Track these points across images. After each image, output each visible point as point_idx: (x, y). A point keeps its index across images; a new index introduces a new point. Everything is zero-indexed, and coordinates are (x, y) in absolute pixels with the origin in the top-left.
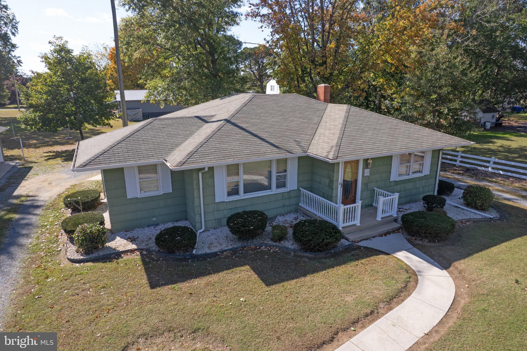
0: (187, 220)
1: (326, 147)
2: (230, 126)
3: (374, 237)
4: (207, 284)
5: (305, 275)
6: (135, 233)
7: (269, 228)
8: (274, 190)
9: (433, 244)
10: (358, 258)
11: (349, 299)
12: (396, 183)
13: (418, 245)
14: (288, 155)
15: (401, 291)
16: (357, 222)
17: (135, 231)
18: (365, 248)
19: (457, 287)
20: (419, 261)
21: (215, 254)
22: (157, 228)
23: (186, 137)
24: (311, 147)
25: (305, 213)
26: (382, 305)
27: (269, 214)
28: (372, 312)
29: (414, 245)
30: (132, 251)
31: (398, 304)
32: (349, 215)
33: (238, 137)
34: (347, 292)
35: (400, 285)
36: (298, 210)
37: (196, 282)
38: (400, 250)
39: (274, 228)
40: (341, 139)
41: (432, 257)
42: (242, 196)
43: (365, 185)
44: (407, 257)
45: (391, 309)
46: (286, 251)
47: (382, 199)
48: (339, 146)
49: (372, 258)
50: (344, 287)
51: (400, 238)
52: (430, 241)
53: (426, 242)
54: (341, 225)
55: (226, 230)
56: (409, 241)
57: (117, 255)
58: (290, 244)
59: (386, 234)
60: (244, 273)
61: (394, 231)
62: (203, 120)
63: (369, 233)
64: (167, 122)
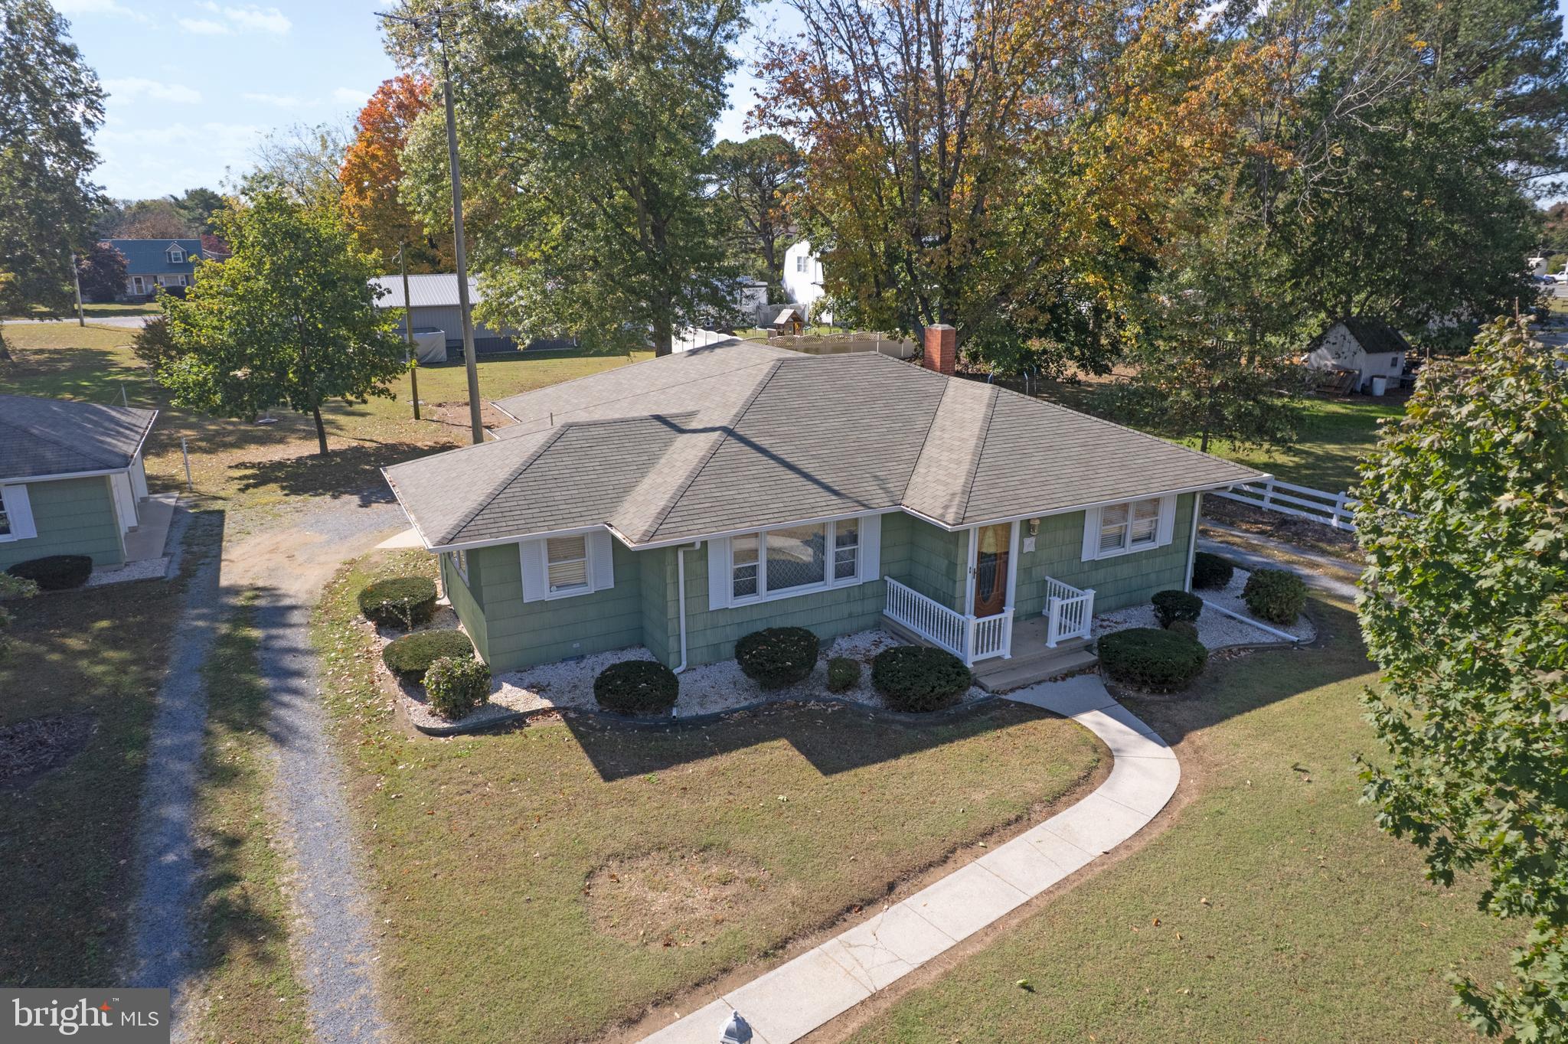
0: (643, 646)
1: (942, 493)
2: (735, 446)
3: (1039, 683)
4: (712, 773)
5: (896, 755)
6: (541, 675)
7: (821, 665)
8: (831, 583)
9: (1157, 698)
10: (1001, 724)
11: (978, 796)
12: (1096, 564)
13: (1129, 698)
14: (862, 512)
15: (1078, 785)
16: (1005, 652)
17: (537, 672)
18: (1018, 704)
19: (1184, 776)
20: (1121, 732)
21: (715, 718)
22: (582, 665)
23: (643, 469)
24: (909, 492)
25: (897, 632)
26: (1037, 807)
27: (821, 633)
28: (1018, 819)
29: (1120, 700)
30: (545, 712)
31: (1069, 805)
32: (987, 638)
33: (754, 470)
34: (975, 785)
35: (1075, 775)
36: (880, 624)
37: (690, 769)
38: (1087, 709)
39: (833, 663)
40: (973, 475)
41: (1149, 723)
42: (764, 595)
43: (1025, 571)
44: (1099, 724)
45: (1053, 814)
46: (860, 710)
47: (1057, 604)
48: (968, 492)
49: (1030, 724)
50: (970, 776)
51: (1093, 685)
52: (1153, 692)
53: (1145, 695)
54: (970, 659)
55: (733, 668)
56: (1111, 691)
57: (510, 722)
58: (865, 697)
59: (1064, 677)
60: (779, 752)
61: (1082, 671)
62: (671, 425)
63: (1028, 675)
64: (595, 432)
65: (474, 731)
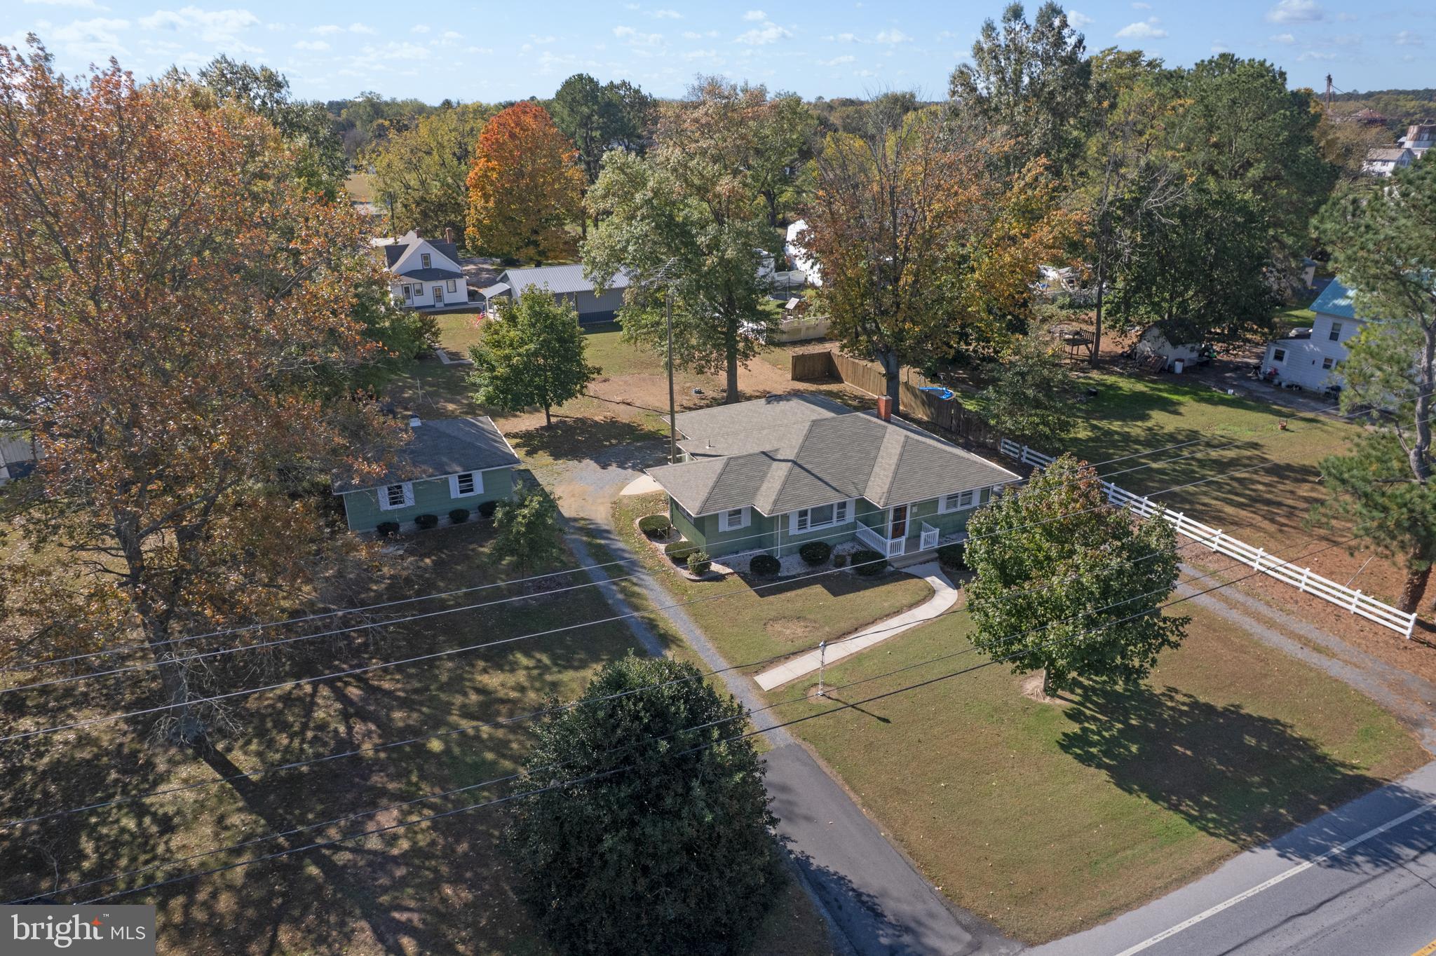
0: (765, 549)
1: (879, 490)
2: (798, 470)
3: (913, 565)
4: (797, 595)
5: (858, 591)
6: (725, 559)
7: (832, 557)
8: (835, 523)
9: (957, 572)
10: (897, 580)
11: (886, 604)
12: (944, 516)
13: (947, 572)
14: (848, 499)
15: (921, 601)
16: (902, 553)
17: (722, 558)
18: (905, 573)
19: (957, 599)
20: (940, 584)
21: (795, 577)
23: (762, 479)
24: (867, 489)
25: (861, 543)
26: (905, 608)
27: (830, 544)
28: (898, 611)
29: (944, 572)
30: (731, 574)
32: (895, 547)
33: (806, 481)
34: (886, 600)
35: (920, 598)
36: (854, 538)
37: (789, 594)
38: (931, 575)
39: (837, 557)
40: (892, 483)
41: (952, 581)
42: (809, 529)
43: (912, 522)
44: (934, 581)
45: (909, 610)
47: (923, 534)
48: (889, 491)
49: (908, 581)
50: (884, 597)
51: (935, 566)
52: (957, 569)
53: (954, 571)
54: (888, 556)
55: (798, 557)
56: (942, 569)
57: (719, 578)
58: (848, 569)
59: (925, 563)
60: (818, 589)
61: (932, 560)
62: (769, 456)
63: (911, 562)
64: (741, 461)
65: (709, 580)
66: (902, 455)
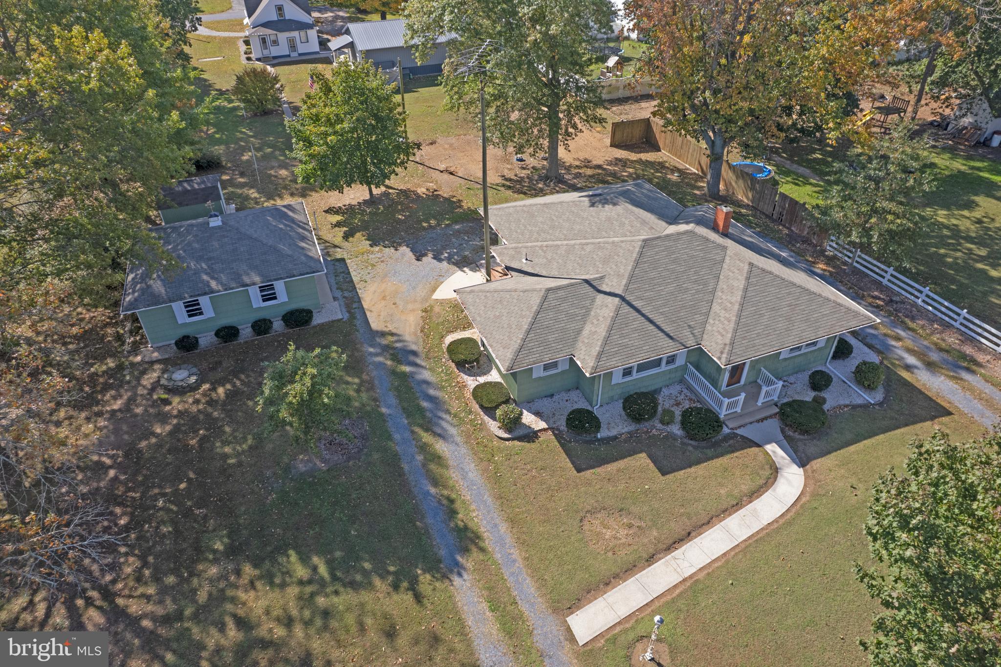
0: (577, 388)
1: (720, 340)
2: (627, 309)
3: (751, 423)
4: (618, 470)
5: (690, 467)
6: (539, 404)
7: (659, 411)
8: (664, 368)
9: (802, 437)
10: (733, 450)
11: (722, 491)
12: (786, 359)
13: (789, 436)
15: (762, 487)
16: (739, 410)
17: (536, 404)
18: (742, 436)
19: (805, 486)
20: (783, 458)
21: (615, 438)
22: (554, 399)
23: (585, 319)
24: (705, 336)
26: (745, 499)
28: (737, 504)
29: (786, 437)
30: (544, 430)
31: (758, 497)
32: (732, 405)
34: (721, 485)
35: (762, 482)
36: (682, 381)
37: (609, 467)
38: (769, 442)
39: (664, 411)
40: (735, 332)
41: (796, 452)
42: (635, 376)
43: (752, 367)
44: (774, 452)
45: (751, 502)
46: (674, 437)
47: (764, 389)
48: (732, 343)
49: (745, 451)
50: (719, 480)
51: (775, 426)
52: (800, 434)
53: (797, 436)
54: (723, 414)
56: (782, 430)
57: (531, 435)
58: (676, 429)
59: (762, 420)
60: (643, 460)
61: (771, 417)
62: (592, 286)
63: (748, 420)
64: (561, 293)
65: (520, 439)
66: (746, 290)
